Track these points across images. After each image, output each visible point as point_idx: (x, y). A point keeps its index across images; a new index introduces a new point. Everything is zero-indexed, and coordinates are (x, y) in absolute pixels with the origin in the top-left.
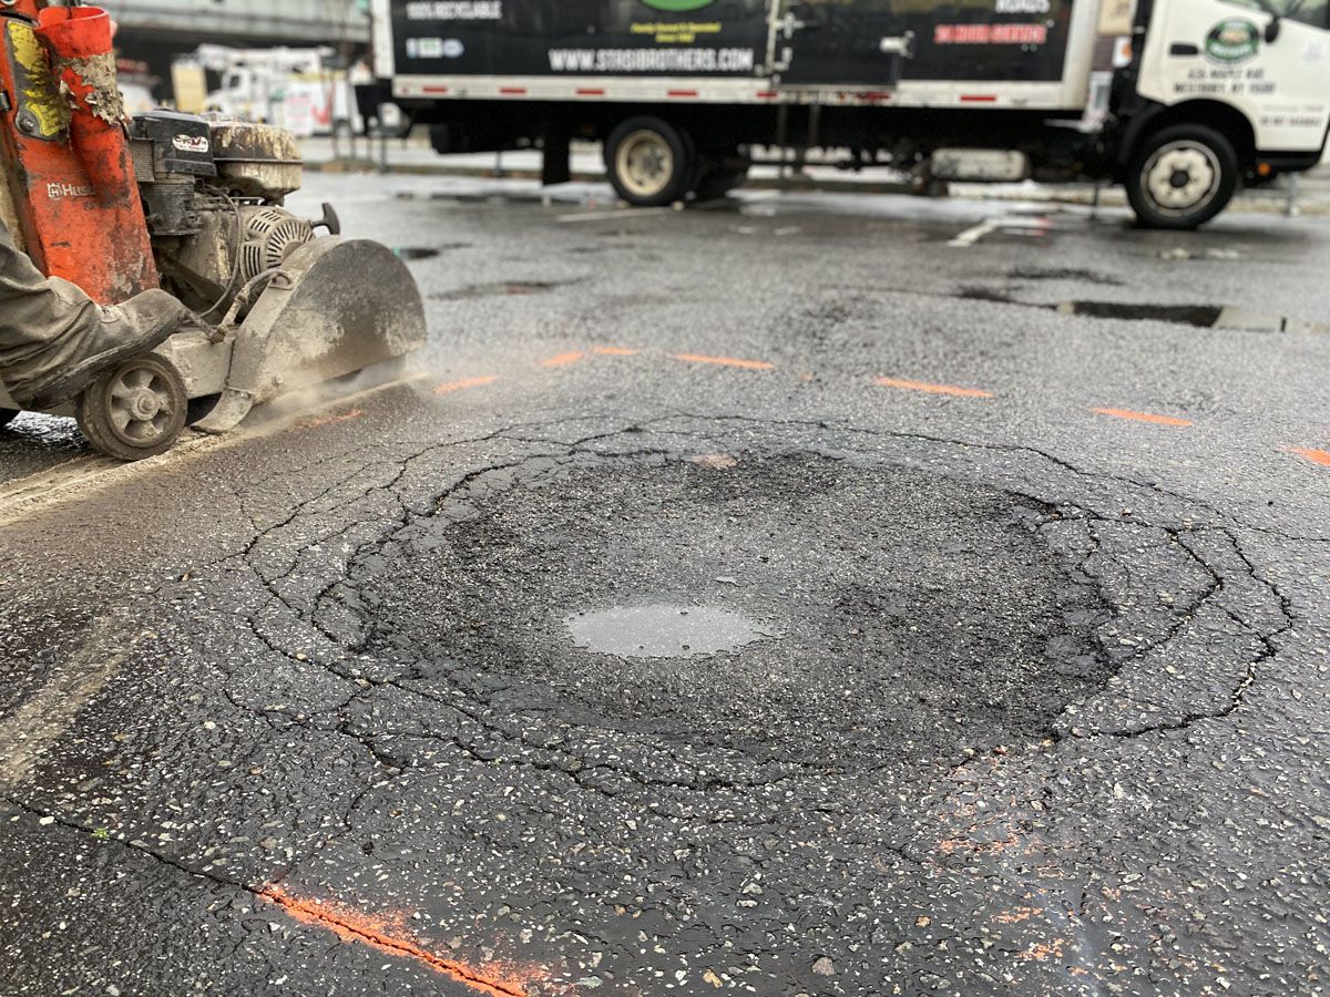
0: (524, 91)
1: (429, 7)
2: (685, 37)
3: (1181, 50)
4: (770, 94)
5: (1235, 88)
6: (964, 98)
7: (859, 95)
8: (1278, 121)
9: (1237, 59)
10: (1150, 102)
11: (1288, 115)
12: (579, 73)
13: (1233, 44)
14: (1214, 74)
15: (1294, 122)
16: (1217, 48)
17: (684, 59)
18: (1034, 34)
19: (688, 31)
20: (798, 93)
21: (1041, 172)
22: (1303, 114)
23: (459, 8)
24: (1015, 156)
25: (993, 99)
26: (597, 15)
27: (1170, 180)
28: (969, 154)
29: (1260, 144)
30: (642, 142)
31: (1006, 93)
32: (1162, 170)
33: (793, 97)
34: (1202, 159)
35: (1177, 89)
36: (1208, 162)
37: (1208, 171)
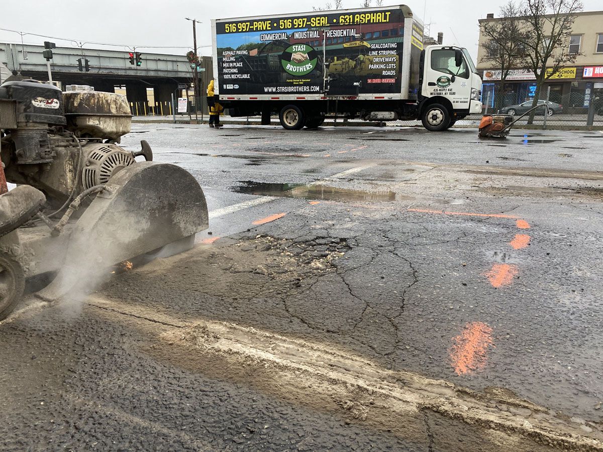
0: (257, 98)
1: (229, 76)
2: (301, 83)
3: (431, 84)
4: (324, 98)
5: (445, 94)
6: (375, 98)
7: (348, 97)
8: (457, 102)
9: (445, 86)
10: (425, 97)
11: (460, 100)
12: (272, 93)
13: (444, 82)
14: (440, 90)
15: (461, 102)
16: (440, 83)
17: (301, 89)
18: (393, 81)
19: (302, 81)
20: (332, 97)
21: (402, 117)
22: (462, 100)
23: (238, 76)
24: (392, 112)
25: (383, 98)
26: (277, 77)
27: (432, 118)
28: (380, 112)
29: (454, 108)
30: (290, 112)
31: (386, 96)
32: (430, 116)
33: (331, 98)
34: (440, 112)
35: (431, 94)
36: (441, 113)
37: (442, 116)
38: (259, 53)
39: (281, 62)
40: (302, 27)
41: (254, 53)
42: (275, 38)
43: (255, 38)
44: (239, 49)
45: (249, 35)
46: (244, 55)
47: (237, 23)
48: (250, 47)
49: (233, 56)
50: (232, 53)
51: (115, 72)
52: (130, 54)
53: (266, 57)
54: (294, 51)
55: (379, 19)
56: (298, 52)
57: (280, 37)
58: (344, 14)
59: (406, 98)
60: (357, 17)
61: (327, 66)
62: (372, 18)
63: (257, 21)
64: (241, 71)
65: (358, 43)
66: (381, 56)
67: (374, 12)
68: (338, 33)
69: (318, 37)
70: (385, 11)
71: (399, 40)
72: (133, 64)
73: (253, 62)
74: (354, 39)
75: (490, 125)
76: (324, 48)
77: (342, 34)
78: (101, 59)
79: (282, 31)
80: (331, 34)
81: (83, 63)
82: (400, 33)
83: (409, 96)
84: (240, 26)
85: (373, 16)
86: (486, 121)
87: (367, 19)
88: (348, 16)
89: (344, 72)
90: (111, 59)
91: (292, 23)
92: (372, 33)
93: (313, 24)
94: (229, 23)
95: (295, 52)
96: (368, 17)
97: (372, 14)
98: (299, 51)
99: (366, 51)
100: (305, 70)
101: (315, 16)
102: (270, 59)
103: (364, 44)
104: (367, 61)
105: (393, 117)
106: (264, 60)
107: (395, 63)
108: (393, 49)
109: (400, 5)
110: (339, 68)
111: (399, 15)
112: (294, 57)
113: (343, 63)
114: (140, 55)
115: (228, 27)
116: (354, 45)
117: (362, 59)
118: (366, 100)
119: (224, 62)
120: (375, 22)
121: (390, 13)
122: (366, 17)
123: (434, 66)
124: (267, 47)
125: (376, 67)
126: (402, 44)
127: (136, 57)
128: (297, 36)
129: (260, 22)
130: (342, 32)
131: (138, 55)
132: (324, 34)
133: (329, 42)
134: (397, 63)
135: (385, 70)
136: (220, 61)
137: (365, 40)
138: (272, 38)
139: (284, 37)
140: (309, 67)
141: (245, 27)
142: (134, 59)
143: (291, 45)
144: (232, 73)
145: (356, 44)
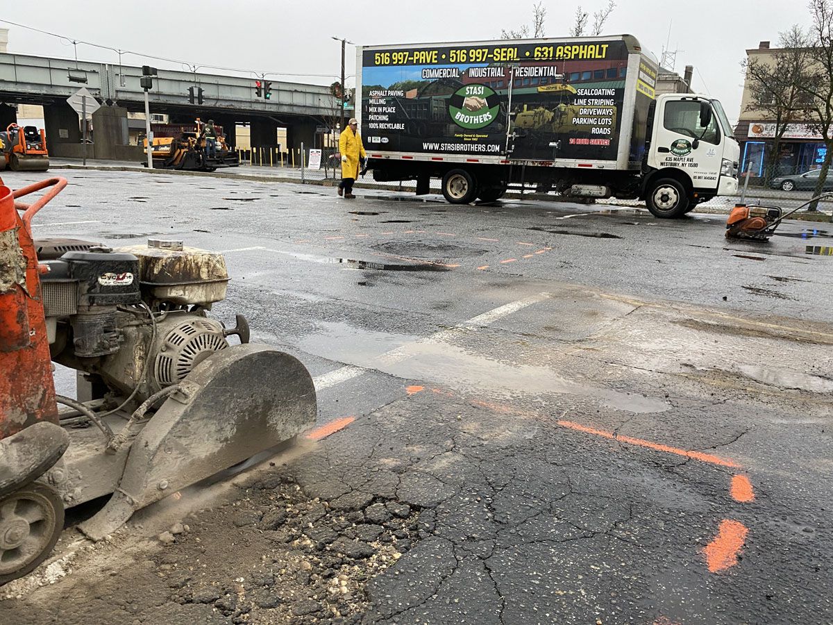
0: (412, 158)
1: (377, 124)
2: (474, 139)
3: (661, 150)
4: (506, 162)
5: (683, 164)
6: (579, 165)
7: (540, 163)
8: (699, 178)
9: (683, 154)
10: (653, 168)
11: (704, 175)
12: (434, 151)
13: (681, 148)
14: (675, 159)
15: (705, 178)
16: (675, 150)
17: (474, 148)
18: (606, 142)
19: (476, 137)
21: (617, 194)
22: (708, 175)
23: (389, 125)
24: (603, 187)
25: (591, 166)
26: (442, 130)
27: (662, 198)
28: (585, 186)
29: (694, 186)
30: (457, 178)
31: (596, 164)
32: (659, 195)
33: (515, 163)
34: (673, 191)
35: (662, 164)
36: (675, 192)
37: (675, 196)
38: (419, 95)
39: (448, 109)
40: (481, 62)
41: (412, 94)
42: (442, 75)
43: (415, 75)
44: (391, 88)
45: (406, 70)
46: (398, 97)
47: (391, 52)
48: (407, 87)
49: (383, 97)
50: (381, 94)
51: (237, 106)
52: (257, 82)
53: (429, 101)
54: (467, 94)
55: (591, 55)
56: (472, 95)
57: (449, 74)
58: (542, 45)
59: (625, 168)
60: (560, 51)
61: (513, 118)
62: (581, 52)
63: (420, 50)
64: (393, 119)
65: (559, 87)
66: (591, 107)
67: (584, 44)
68: (531, 72)
69: (502, 75)
70: (601, 43)
71: (618, 84)
72: (260, 96)
73: (410, 107)
74: (553, 80)
75: (744, 220)
76: (510, 92)
77: (537, 73)
78: (220, 87)
79: (453, 66)
80: (521, 72)
81: (196, 93)
82: (621, 75)
83: (629, 166)
84: (396, 56)
85: (583, 50)
86: (738, 214)
87: (574, 53)
88: (546, 48)
89: (537, 126)
90: (233, 88)
91: (467, 54)
92: (580, 74)
93: (497, 57)
94: (381, 52)
95: (469, 96)
96: (575, 50)
97: (581, 47)
98: (475, 95)
99: (570, 98)
100: (481, 122)
101: (501, 47)
102: (434, 103)
103: (567, 89)
104: (570, 113)
105: (603, 194)
106: (425, 104)
107: (611, 117)
108: (608, 97)
109: (623, 35)
110: (530, 120)
111: (621, 50)
112: (467, 102)
113: (536, 113)
114: (271, 84)
115: (379, 58)
116: (554, 90)
117: (563, 110)
118: (566, 168)
119: (370, 105)
120: (585, 57)
121: (607, 46)
122: (573, 50)
123: (668, 125)
124: (431, 87)
125: (583, 121)
126: (623, 90)
127: (264, 87)
128: (472, 73)
129: (423, 53)
130: (538, 70)
131: (268, 83)
132: (511, 72)
133: (518, 83)
134: (614, 117)
135: (595, 126)
136: (365, 104)
137: (571, 83)
138: (437, 75)
139: (454, 74)
140: (488, 117)
141: (402, 59)
142: (261, 89)
143: (464, 86)
144: (380, 121)
145: (556, 88)
